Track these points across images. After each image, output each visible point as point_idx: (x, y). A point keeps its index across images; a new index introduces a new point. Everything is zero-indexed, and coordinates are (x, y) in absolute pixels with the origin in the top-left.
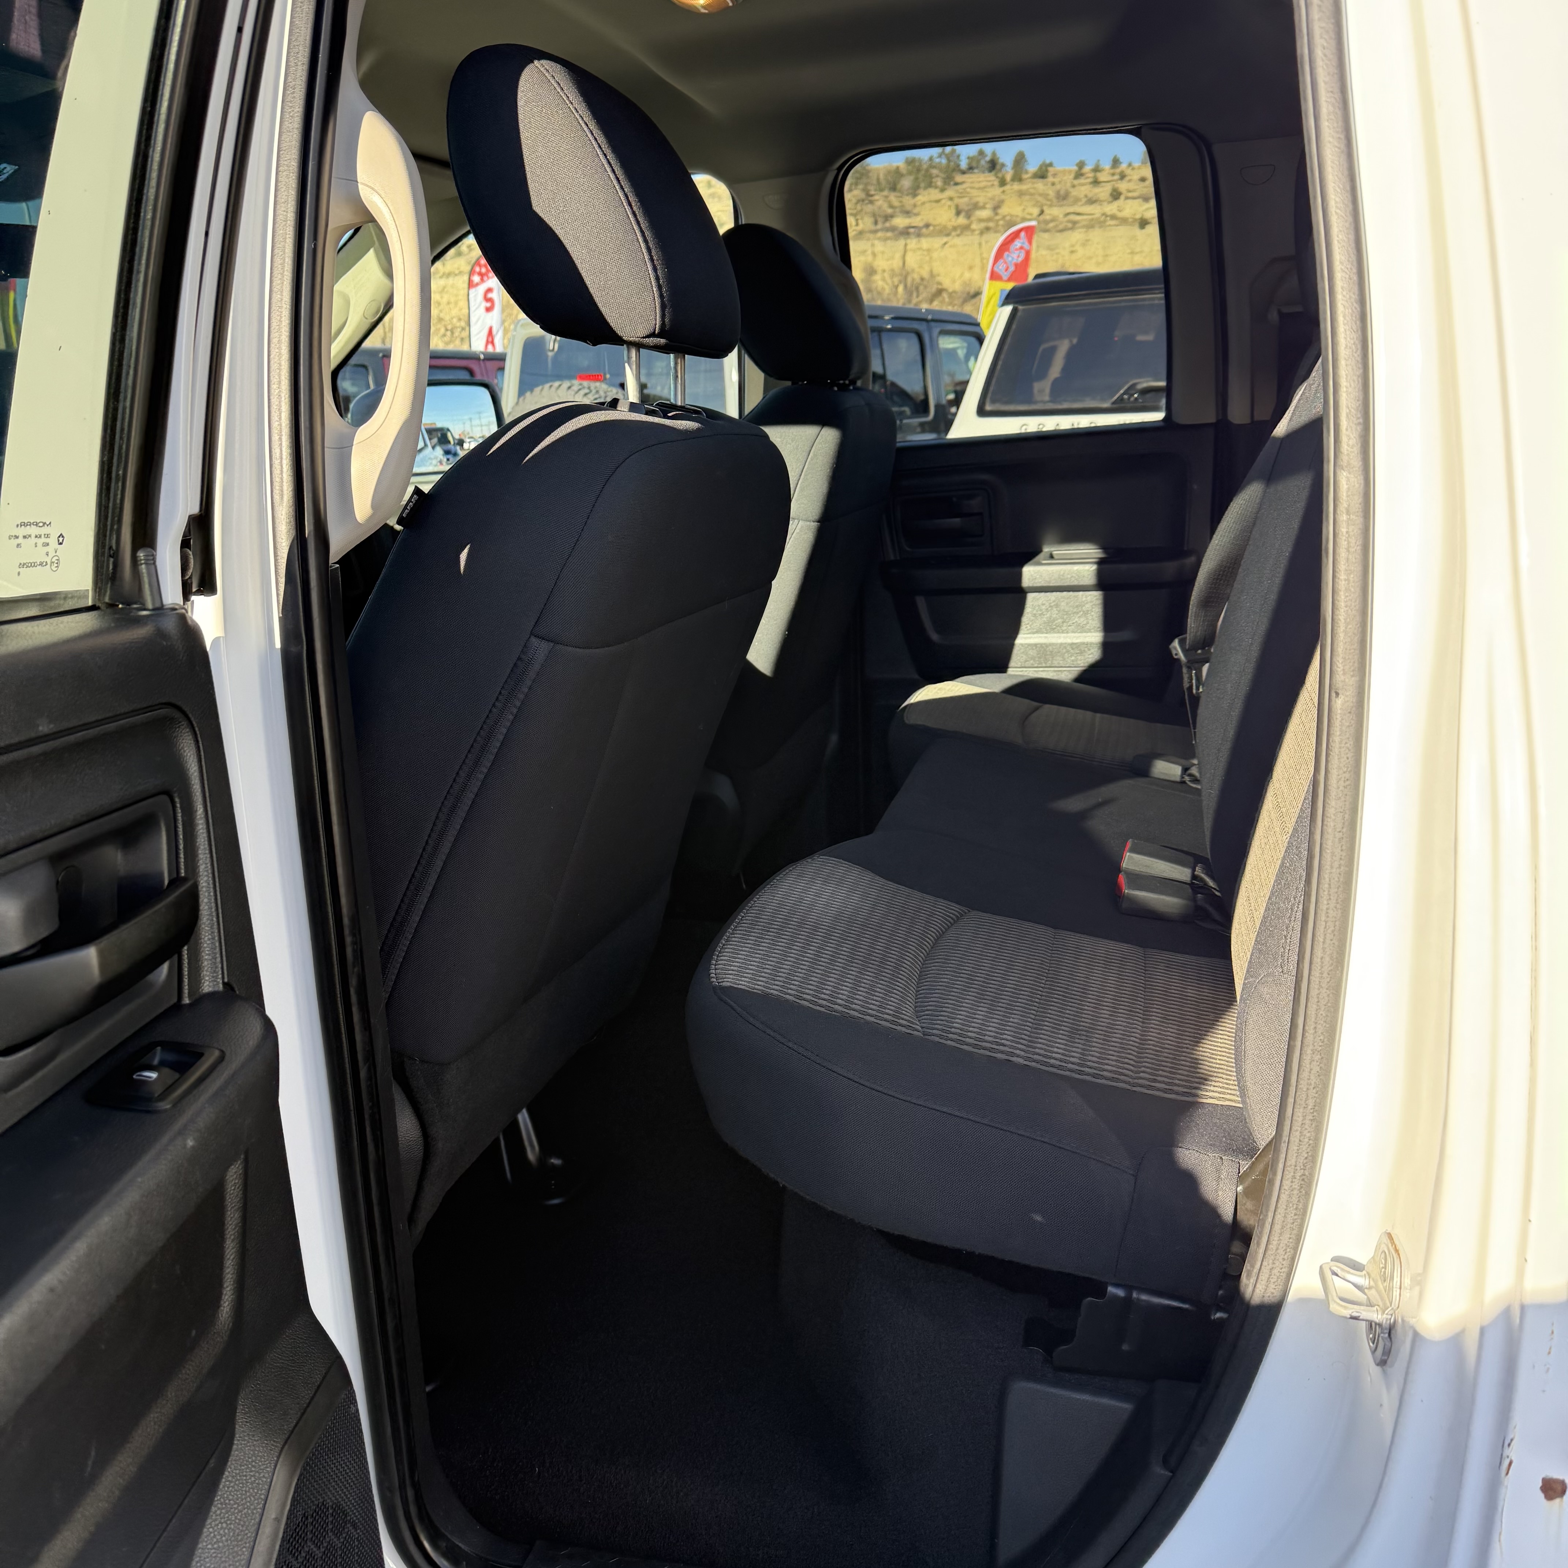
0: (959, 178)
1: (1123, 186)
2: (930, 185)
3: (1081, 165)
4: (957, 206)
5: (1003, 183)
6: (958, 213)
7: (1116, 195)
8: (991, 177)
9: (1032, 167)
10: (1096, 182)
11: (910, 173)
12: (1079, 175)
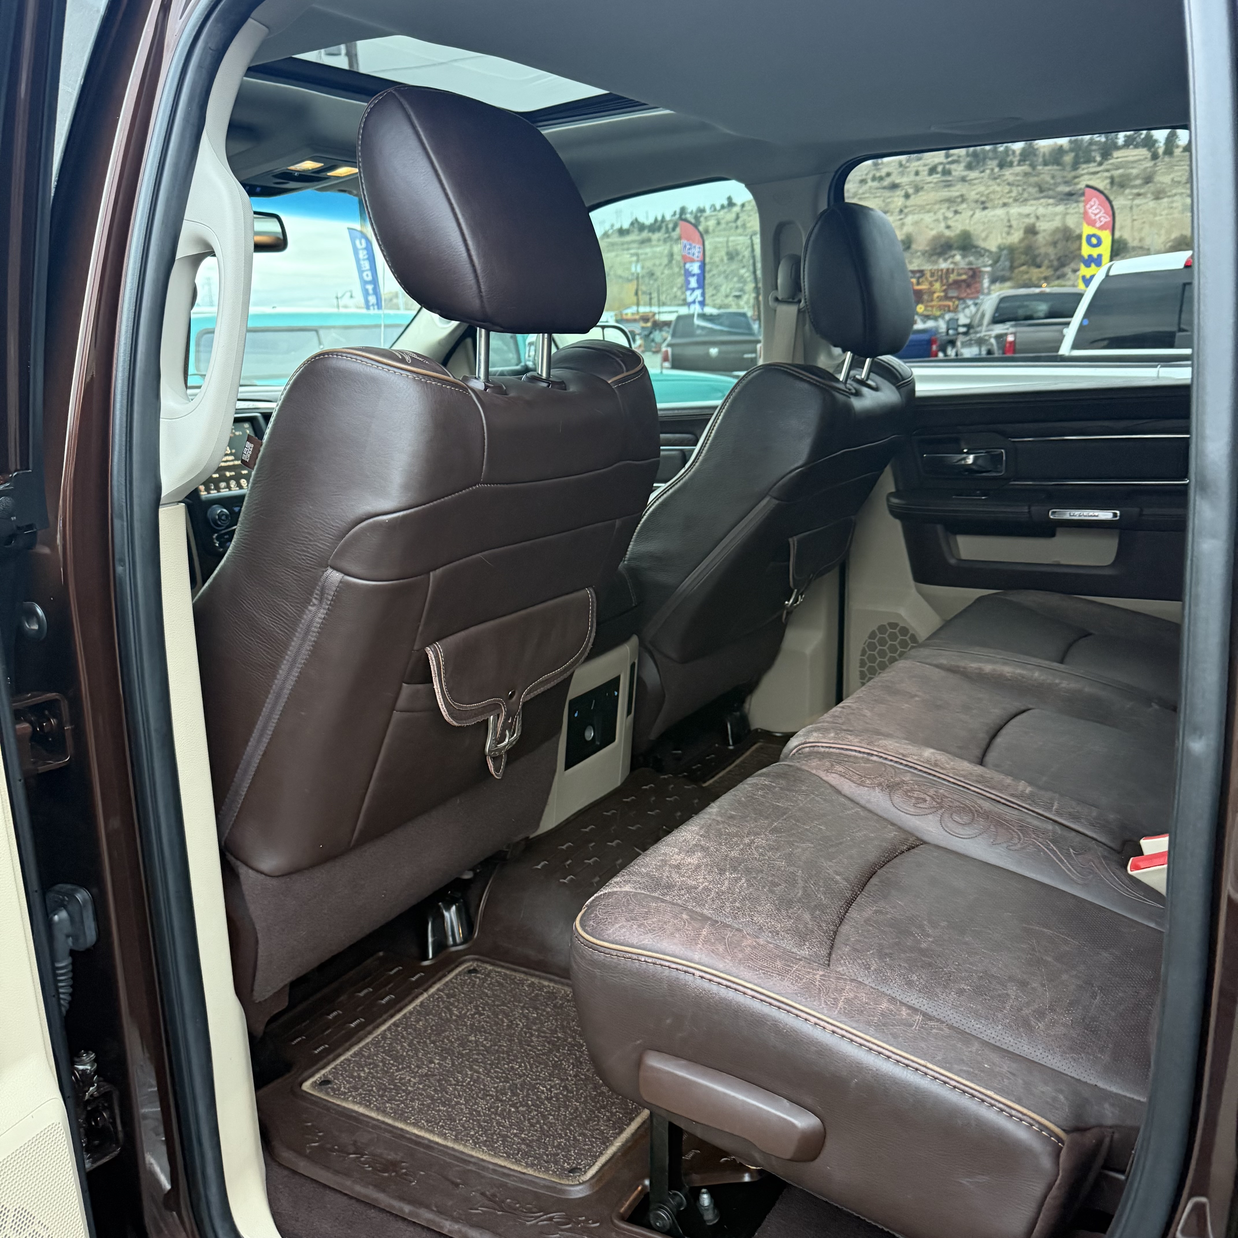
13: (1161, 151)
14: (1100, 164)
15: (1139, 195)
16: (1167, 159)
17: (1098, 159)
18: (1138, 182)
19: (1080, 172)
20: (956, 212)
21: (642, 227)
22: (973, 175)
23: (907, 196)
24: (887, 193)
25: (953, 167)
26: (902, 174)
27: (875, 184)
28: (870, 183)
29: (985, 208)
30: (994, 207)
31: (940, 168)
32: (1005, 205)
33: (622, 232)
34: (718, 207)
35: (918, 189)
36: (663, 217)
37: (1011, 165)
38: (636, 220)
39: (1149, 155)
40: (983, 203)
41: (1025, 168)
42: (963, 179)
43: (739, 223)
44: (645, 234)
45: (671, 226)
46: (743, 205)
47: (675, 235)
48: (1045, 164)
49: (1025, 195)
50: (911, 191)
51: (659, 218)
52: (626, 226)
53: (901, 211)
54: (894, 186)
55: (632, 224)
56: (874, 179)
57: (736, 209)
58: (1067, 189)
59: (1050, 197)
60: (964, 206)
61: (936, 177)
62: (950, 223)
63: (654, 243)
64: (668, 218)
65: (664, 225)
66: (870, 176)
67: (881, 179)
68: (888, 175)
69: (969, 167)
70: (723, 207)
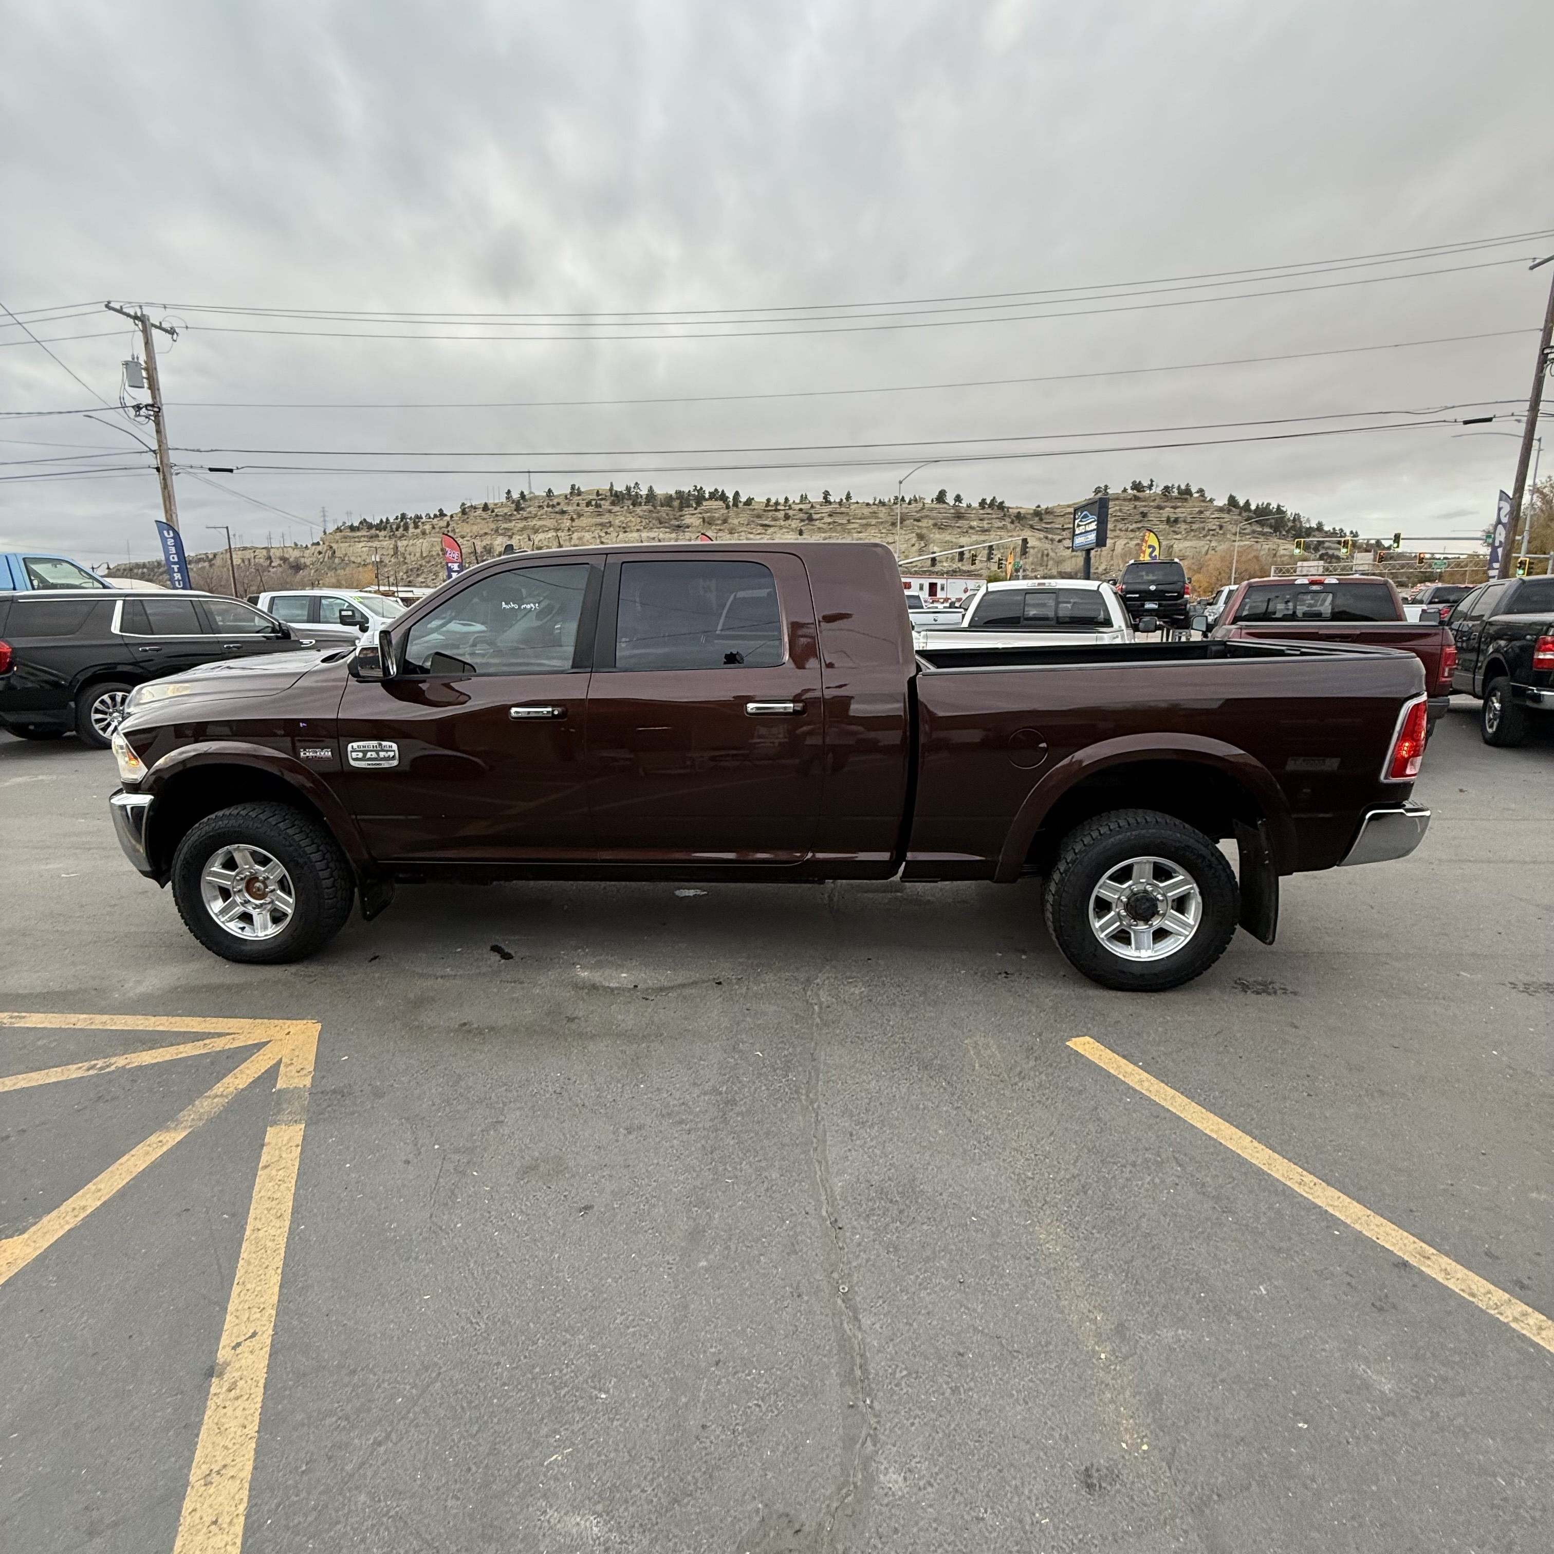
0: (704, 503)
1: (791, 513)
2: (689, 506)
3: (769, 500)
4: (704, 519)
5: (728, 507)
6: (704, 521)
7: (787, 517)
8: (721, 503)
9: (743, 499)
10: (777, 510)
11: (678, 498)
12: (767, 505)
13: (731, 504)
14: (696, 509)
15: (720, 530)
16: (735, 509)
17: (694, 505)
18: (719, 522)
19: (684, 513)
20: (606, 533)
21: (370, 526)
22: (616, 509)
23: (572, 520)
24: (558, 516)
25: (602, 502)
26: (568, 504)
27: (550, 509)
28: (546, 509)
29: (625, 532)
30: (631, 531)
31: (593, 503)
32: (638, 530)
33: (352, 528)
34: (432, 516)
35: (580, 515)
36: (387, 519)
37: (640, 504)
38: (365, 520)
39: (724, 506)
40: (624, 528)
41: (650, 507)
42: (610, 511)
43: (449, 529)
44: (373, 531)
45: (394, 527)
46: (452, 516)
47: (398, 533)
48: (662, 506)
49: (651, 525)
50: (575, 516)
51: (384, 520)
52: (356, 524)
53: (569, 529)
54: (563, 512)
55: (361, 523)
56: (548, 506)
57: (448, 518)
58: (677, 523)
59: (666, 528)
60: (612, 529)
61: (590, 509)
62: (603, 540)
63: (380, 538)
64: (392, 521)
65: (388, 526)
66: (546, 503)
67: (553, 506)
68: (558, 504)
69: (613, 504)
70: (435, 516)
